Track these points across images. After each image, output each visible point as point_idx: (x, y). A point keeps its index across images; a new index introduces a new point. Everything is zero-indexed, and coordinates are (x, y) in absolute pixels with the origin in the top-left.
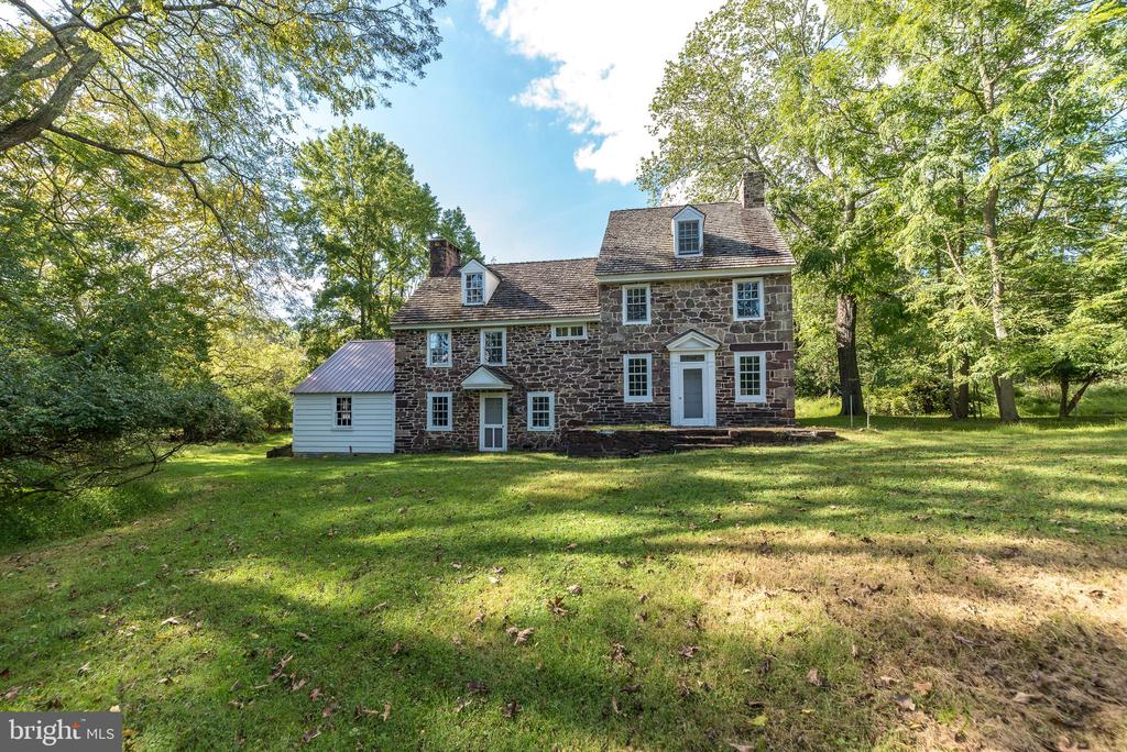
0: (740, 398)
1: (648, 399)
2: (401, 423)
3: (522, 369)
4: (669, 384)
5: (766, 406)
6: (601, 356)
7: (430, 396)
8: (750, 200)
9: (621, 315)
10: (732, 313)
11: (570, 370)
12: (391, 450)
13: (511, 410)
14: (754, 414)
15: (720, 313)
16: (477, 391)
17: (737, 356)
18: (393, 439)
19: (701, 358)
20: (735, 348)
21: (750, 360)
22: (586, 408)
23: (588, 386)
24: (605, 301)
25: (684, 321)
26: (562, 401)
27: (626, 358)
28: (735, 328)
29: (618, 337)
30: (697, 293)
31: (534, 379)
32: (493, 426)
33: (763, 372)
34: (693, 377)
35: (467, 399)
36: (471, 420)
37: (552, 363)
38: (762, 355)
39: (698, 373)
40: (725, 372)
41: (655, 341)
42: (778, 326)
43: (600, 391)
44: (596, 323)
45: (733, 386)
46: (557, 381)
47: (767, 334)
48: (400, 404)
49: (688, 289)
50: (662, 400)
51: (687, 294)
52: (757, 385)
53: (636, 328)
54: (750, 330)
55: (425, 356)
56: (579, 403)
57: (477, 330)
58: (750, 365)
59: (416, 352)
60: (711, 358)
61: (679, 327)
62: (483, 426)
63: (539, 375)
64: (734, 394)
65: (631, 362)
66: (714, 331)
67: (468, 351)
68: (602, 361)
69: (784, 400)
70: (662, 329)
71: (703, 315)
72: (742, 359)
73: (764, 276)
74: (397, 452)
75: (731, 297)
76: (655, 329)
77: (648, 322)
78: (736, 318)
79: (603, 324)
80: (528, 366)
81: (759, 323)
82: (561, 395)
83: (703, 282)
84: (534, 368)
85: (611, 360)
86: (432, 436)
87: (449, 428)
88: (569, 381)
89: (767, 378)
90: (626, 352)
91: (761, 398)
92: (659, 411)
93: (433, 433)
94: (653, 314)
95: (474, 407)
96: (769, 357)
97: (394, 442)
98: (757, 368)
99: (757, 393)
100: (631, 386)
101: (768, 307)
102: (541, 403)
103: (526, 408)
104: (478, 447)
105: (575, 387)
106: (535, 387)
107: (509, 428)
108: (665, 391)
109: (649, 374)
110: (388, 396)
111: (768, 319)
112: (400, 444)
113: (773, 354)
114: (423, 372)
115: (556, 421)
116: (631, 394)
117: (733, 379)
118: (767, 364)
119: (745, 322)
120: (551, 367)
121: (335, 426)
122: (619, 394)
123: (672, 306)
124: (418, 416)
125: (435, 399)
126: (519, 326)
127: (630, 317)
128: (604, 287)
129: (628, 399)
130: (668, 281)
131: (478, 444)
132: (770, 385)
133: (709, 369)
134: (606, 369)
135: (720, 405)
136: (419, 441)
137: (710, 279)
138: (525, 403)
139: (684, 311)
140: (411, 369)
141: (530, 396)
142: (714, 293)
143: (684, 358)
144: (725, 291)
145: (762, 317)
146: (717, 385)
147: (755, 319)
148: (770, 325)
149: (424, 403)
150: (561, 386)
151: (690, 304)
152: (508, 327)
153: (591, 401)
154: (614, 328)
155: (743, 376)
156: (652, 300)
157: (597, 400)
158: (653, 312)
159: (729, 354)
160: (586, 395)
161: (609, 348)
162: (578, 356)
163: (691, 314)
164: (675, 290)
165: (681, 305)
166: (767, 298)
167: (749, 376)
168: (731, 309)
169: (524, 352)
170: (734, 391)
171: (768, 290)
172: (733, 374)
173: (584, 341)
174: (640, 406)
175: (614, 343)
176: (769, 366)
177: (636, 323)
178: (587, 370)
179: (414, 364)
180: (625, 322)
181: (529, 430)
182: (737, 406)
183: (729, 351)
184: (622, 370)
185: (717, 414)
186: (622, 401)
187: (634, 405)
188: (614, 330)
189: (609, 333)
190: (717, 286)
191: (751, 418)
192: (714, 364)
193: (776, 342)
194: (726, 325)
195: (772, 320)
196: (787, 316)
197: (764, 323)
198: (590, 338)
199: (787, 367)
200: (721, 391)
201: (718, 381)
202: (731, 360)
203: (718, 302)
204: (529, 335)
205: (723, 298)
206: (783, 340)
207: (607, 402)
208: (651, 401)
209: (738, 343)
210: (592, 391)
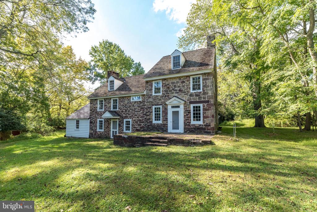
0: (193, 122)
1: (160, 122)
2: (91, 129)
3: (122, 111)
4: (167, 117)
5: (203, 125)
6: (146, 107)
7: (98, 120)
8: (209, 47)
9: (152, 92)
10: (190, 89)
11: (136, 111)
12: (88, 137)
13: (119, 125)
14: (198, 129)
15: (186, 89)
16: (110, 118)
17: (192, 106)
18: (89, 133)
19: (178, 107)
20: (191, 103)
21: (197, 107)
22: (141, 125)
23: (141, 117)
24: (147, 87)
25: (173, 93)
26: (134, 122)
27: (154, 107)
28: (191, 95)
29: (151, 100)
30: (177, 82)
31: (126, 115)
32: (115, 130)
33: (201, 112)
34: (176, 114)
35: (108, 121)
36: (109, 128)
37: (131, 109)
38: (201, 105)
39: (178, 112)
40: (187, 112)
41: (163, 101)
42: (208, 93)
43: (145, 119)
44: (144, 95)
45: (190, 117)
46: (132, 115)
47: (203, 97)
48: (91, 122)
49: (175, 81)
50: (165, 122)
51: (174, 83)
52: (200, 117)
53: (157, 96)
54: (197, 95)
55: (97, 107)
56: (139, 123)
57: (111, 99)
58: (197, 109)
59: (94, 106)
60: (182, 107)
61: (171, 95)
62: (112, 130)
63: (127, 113)
64: (190, 121)
65: (155, 108)
66: (183, 97)
67: (108, 106)
68: (146, 108)
69: (210, 123)
70: (166, 96)
71: (180, 90)
72: (194, 107)
73: (202, 74)
74: (89, 137)
75: (190, 83)
76: (163, 97)
77: (161, 94)
78: (191, 91)
79: (146, 95)
80: (124, 110)
81: (200, 93)
82: (134, 120)
83: (180, 78)
84: (126, 111)
85: (148, 108)
86: (98, 133)
87: (103, 130)
88: (136, 115)
89: (203, 115)
90: (153, 105)
91: (201, 123)
92: (164, 126)
93: (99, 132)
94: (163, 91)
95: (109, 124)
96: (204, 106)
97: (89, 134)
98: (199, 110)
99: (200, 120)
100: (156, 117)
101: (204, 86)
102: (128, 123)
103: (123, 125)
104: (110, 137)
105: (138, 117)
106: (126, 117)
107: (119, 131)
108: (166, 119)
109: (161, 113)
110: (87, 120)
111: (204, 91)
112: (90, 135)
113: (205, 105)
114: (97, 112)
115: (132, 129)
116: (156, 120)
117: (190, 115)
118: (203, 109)
119: (195, 93)
120: (131, 111)
121: (76, 129)
122: (151, 120)
123: (169, 88)
124: (95, 126)
125: (99, 121)
126: (122, 97)
127: (155, 93)
128: (147, 82)
129: (154, 122)
130: (168, 78)
131: (110, 136)
132: (204, 117)
133: (181, 111)
134: (147, 111)
135: (185, 125)
136: (95, 134)
137: (182, 77)
138: (123, 123)
139: (173, 89)
140: (94, 112)
141: (125, 120)
142: (183, 82)
143: (173, 107)
144: (188, 81)
145: (201, 90)
146: (184, 117)
147: (199, 91)
148: (205, 93)
149: (97, 122)
150: (133, 117)
151: (175, 86)
152: (119, 97)
153: (142, 122)
154: (150, 96)
155: (194, 114)
156: (162, 86)
157: (144, 122)
158: (162, 90)
159: (189, 105)
160: (141, 120)
161: (148, 103)
162: (139, 107)
163: (175, 90)
164: (170, 81)
165: (172, 87)
166: (203, 83)
167: (197, 114)
168: (190, 88)
169: (123, 105)
170: (190, 120)
171: (204, 79)
172: (190, 113)
173: (141, 101)
174: (158, 125)
175: (150, 102)
176: (204, 109)
177: (157, 94)
178: (141, 112)
179: (94, 110)
180: (153, 94)
181: (124, 132)
182: (192, 125)
183: (189, 104)
184: (152, 111)
185: (184, 128)
186: (152, 123)
187: (156, 124)
188: (150, 97)
189: (148, 98)
190: (185, 79)
191: (197, 130)
192: (183, 109)
193: (207, 100)
194: (188, 94)
195: (205, 91)
196: (211, 89)
197: (202, 92)
198: (142, 100)
199: (211, 110)
200: (186, 119)
201: (184, 115)
202: (189, 107)
203: (185, 85)
204: (125, 100)
205: (187, 84)
206: (210, 99)
207: (147, 123)
208: (161, 123)
209: (192, 101)
210: (143, 119)
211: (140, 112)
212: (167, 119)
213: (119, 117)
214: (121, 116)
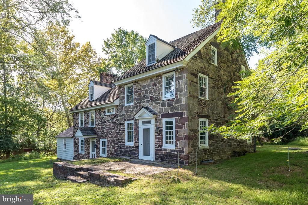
0: (165, 146)
2: (75, 150)
3: (99, 128)
4: (138, 136)
5: (175, 151)
6: (119, 122)
9: (124, 101)
10: (162, 95)
11: (111, 129)
13: (97, 147)
14: (170, 156)
15: (157, 96)
16: (89, 138)
17: (164, 120)
19: (149, 122)
20: (163, 116)
21: (169, 123)
22: (115, 147)
23: (115, 137)
24: (120, 94)
25: (144, 102)
26: (109, 143)
27: (126, 123)
28: (163, 104)
29: (123, 112)
30: (149, 85)
31: (102, 133)
32: (93, 153)
33: (174, 130)
34: (147, 133)
35: (87, 141)
36: (88, 150)
38: (173, 119)
40: (159, 130)
41: (135, 113)
42: (181, 101)
43: (118, 139)
44: (117, 106)
45: (162, 138)
46: (107, 134)
47: (176, 107)
48: (74, 142)
49: (146, 83)
50: (136, 145)
51: (145, 86)
52: (172, 138)
53: (129, 107)
54: (169, 105)
55: (79, 123)
56: (113, 145)
57: (89, 111)
59: (77, 121)
60: (153, 122)
62: (91, 152)
63: (103, 131)
64: (162, 143)
65: (128, 124)
66: (155, 107)
67: (87, 121)
68: (119, 124)
69: (183, 149)
70: (137, 107)
71: (152, 98)
72: (167, 123)
73: (175, 70)
75: (161, 86)
76: (134, 107)
77: (133, 104)
78: (163, 98)
79: (119, 106)
80: (100, 127)
81: (173, 100)
82: (108, 141)
83: (151, 78)
84: (102, 128)
85: (121, 124)
86: (81, 155)
87: (84, 153)
88: (110, 134)
89: (176, 135)
90: (125, 120)
91: (173, 147)
92: (135, 150)
94: (134, 100)
95: (89, 145)
96: (177, 121)
97: (73, 157)
98: (172, 128)
99: (172, 143)
100: (128, 137)
101: (177, 90)
102: (104, 144)
103: (100, 146)
105: (112, 137)
106: (102, 136)
107: (96, 154)
109: (133, 131)
110: (72, 139)
111: (177, 97)
113: (178, 119)
115: (107, 153)
117: (162, 135)
118: (176, 125)
119: (167, 100)
120: (106, 127)
121: (64, 150)
122: (123, 141)
123: (140, 94)
124: (78, 147)
125: (81, 140)
126: (98, 108)
127: (128, 102)
128: (120, 87)
129: (127, 144)
130: (139, 81)
132: (177, 139)
133: (152, 127)
134: (120, 129)
135: (156, 149)
136: (78, 157)
137: (154, 76)
138: (100, 144)
139: (144, 96)
140: (76, 128)
141: (101, 140)
142: (155, 85)
143: (144, 123)
144: (159, 82)
145: (174, 96)
146: (156, 138)
147: (171, 98)
148: (177, 101)
149: (79, 142)
150: (108, 136)
151: (146, 92)
152: (96, 109)
153: (116, 144)
154: (122, 107)
155: (167, 133)
156: (134, 91)
158: (134, 98)
159: (160, 120)
160: (115, 141)
161: (121, 118)
162: (113, 122)
163: (147, 98)
164: (142, 84)
165: (143, 93)
166: (176, 84)
167: (170, 133)
168: (162, 93)
169: (99, 120)
170: (162, 142)
171: (177, 79)
172: (162, 131)
173: (114, 115)
174: (130, 148)
175: (122, 116)
176: (178, 127)
177: (129, 104)
178: (115, 129)
179: (77, 126)
180: (126, 105)
181: (100, 156)
182: (163, 150)
183: (160, 118)
184: (125, 128)
185: (156, 154)
186: (124, 145)
187: (128, 147)
188: (122, 109)
189: (121, 110)
190: (156, 80)
191: (169, 158)
192: (154, 126)
193: (180, 111)
194: (159, 103)
195: (179, 98)
196: (185, 94)
197: (175, 100)
198: (116, 113)
199: (185, 128)
200: (157, 141)
201: (156, 135)
202: (161, 123)
203: (156, 89)
204: (100, 113)
205: (158, 87)
206: (183, 109)
207: (121, 145)
208: (133, 145)
209: (164, 113)
210: (116, 139)
211: (113, 129)
212: (138, 140)
213: (96, 136)
214: (97, 135)
